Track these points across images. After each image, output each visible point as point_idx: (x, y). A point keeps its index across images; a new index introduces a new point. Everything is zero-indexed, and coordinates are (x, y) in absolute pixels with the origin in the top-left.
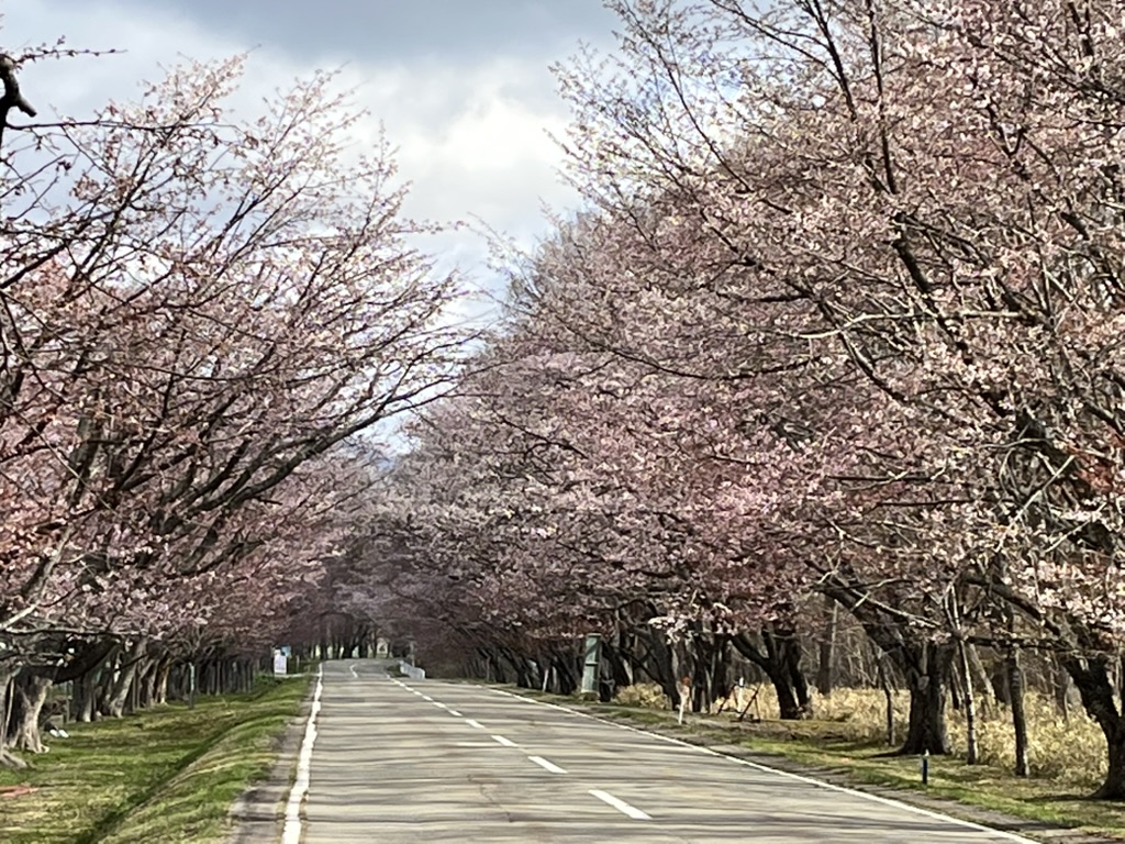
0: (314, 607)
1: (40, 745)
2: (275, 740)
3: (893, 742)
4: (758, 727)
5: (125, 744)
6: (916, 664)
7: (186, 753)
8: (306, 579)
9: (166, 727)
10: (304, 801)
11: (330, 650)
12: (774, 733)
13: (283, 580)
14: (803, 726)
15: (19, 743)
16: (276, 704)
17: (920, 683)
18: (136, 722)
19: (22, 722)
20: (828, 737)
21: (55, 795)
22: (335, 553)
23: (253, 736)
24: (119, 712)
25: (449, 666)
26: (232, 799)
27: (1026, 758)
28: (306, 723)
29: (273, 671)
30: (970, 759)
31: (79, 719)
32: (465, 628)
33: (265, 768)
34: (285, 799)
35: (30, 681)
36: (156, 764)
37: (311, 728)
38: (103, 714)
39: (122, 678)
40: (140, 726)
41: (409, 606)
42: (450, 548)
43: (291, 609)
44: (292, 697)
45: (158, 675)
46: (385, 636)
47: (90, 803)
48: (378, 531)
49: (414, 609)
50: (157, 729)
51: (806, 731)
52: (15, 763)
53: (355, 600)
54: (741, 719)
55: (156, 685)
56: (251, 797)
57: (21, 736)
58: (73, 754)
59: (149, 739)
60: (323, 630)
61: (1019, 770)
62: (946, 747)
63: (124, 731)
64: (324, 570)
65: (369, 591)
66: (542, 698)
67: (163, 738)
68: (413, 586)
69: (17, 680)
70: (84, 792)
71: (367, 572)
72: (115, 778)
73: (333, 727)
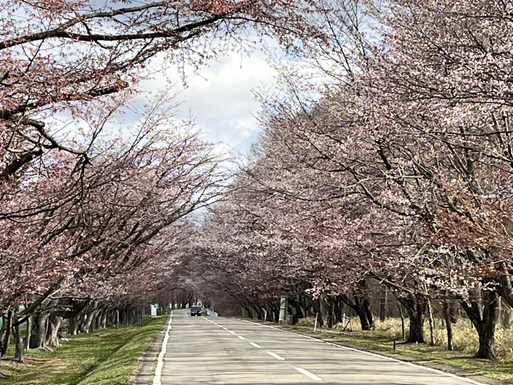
0: (169, 286)
1: (58, 344)
2: (153, 339)
3: (405, 338)
4: (351, 333)
5: (92, 343)
6: (412, 306)
7: (117, 346)
8: (165, 274)
9: (109, 336)
10: (164, 357)
11: (176, 305)
12: (358, 336)
13: (155, 275)
14: (370, 333)
15: (50, 342)
16: (153, 326)
17: (414, 314)
18: (96, 334)
19: (51, 334)
20: (380, 337)
21: (68, 361)
22: (177, 263)
23: (144, 337)
24: (87, 331)
25: (229, 311)
26: (139, 356)
27: (452, 343)
28: (165, 333)
29: (150, 314)
30: (432, 344)
31: (72, 333)
32: (235, 294)
33: (150, 347)
34: (158, 356)
35: (54, 318)
36: (106, 350)
37: (167, 334)
38: (81, 332)
39: (88, 318)
40: (98, 336)
41: (210, 285)
42: (226, 260)
43: (159, 287)
44: (159, 324)
45: (103, 315)
46: (200, 298)
47: (83, 363)
48: (195, 253)
49: (213, 286)
50: (104, 337)
51: (371, 335)
52: (50, 351)
53: (187, 283)
54: (344, 330)
55: (102, 320)
56: (145, 356)
57: (51, 340)
58: (72, 347)
59: (102, 341)
60: (173, 296)
61: (450, 348)
62: (425, 340)
63: (91, 338)
64: (172, 271)
65: (193, 278)
66: (264, 323)
67: (108, 341)
68: (211, 276)
69: (49, 317)
70: (80, 360)
71: (192, 270)
72: (90, 355)
73: (176, 334)
